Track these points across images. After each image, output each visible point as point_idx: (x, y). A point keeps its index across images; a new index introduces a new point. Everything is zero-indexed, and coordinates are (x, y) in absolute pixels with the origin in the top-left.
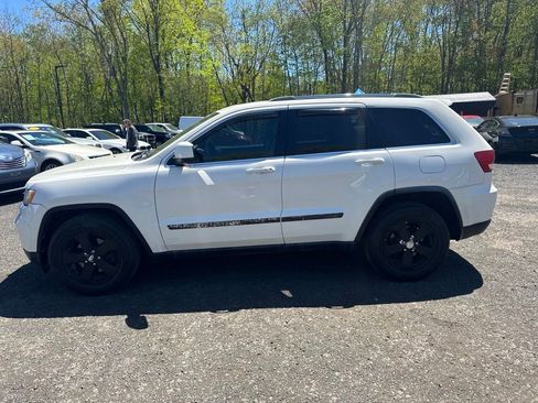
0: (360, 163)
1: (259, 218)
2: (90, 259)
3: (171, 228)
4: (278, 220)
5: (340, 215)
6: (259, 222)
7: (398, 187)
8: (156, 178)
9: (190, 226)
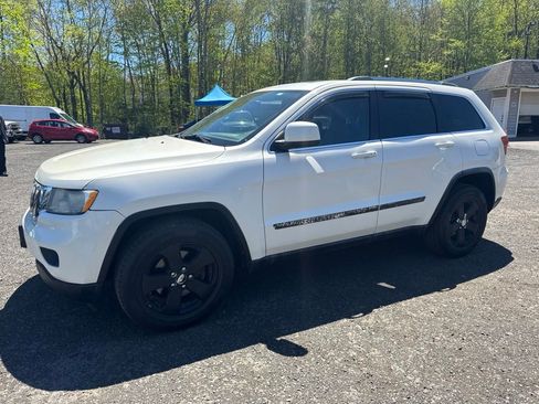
0: (438, 147)
1: (362, 207)
2: (179, 280)
3: (277, 227)
4: (376, 209)
5: (422, 199)
6: (361, 212)
7: (465, 168)
8: (263, 166)
9: (297, 223)
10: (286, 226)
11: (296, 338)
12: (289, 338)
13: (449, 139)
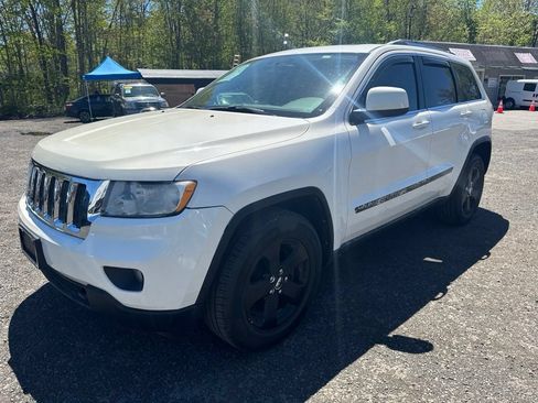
2: (277, 285)
3: (358, 210)
5: (451, 169)
9: (374, 203)
10: (365, 209)
11: (404, 330)
12: (397, 332)
13: (465, 109)
